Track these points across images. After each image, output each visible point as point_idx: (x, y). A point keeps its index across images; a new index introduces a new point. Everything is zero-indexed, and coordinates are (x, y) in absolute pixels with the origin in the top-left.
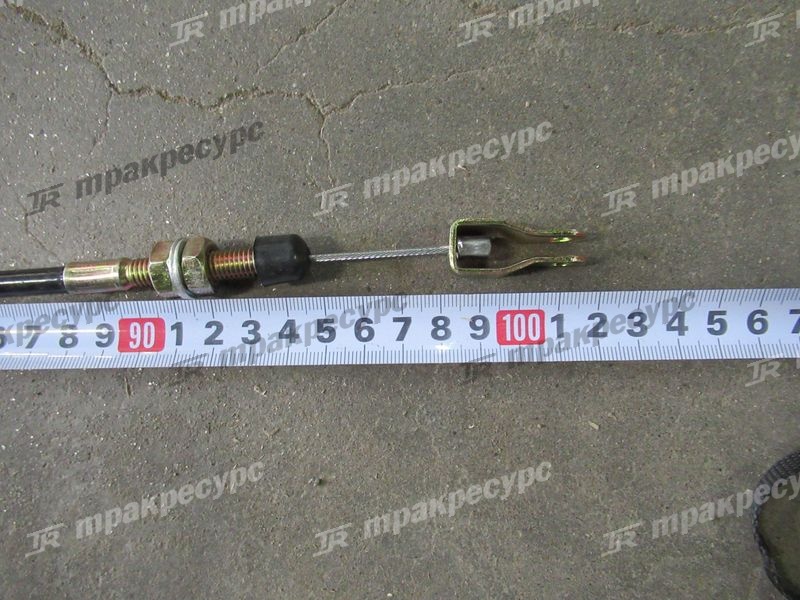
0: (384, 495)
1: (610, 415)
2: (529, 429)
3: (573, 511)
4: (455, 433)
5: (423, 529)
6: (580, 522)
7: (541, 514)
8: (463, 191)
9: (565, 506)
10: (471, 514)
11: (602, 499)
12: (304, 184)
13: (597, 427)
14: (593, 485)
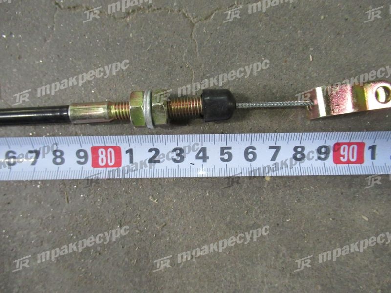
0: (233, 265)
1: (375, 211)
2: (325, 221)
3: (352, 272)
4: (278, 224)
5: (258, 286)
6: (357, 279)
7: (332, 274)
8: (282, 72)
9: (348, 269)
10: (288, 275)
11: (370, 263)
12: (181, 67)
13: (366, 219)
14: (364, 256)
